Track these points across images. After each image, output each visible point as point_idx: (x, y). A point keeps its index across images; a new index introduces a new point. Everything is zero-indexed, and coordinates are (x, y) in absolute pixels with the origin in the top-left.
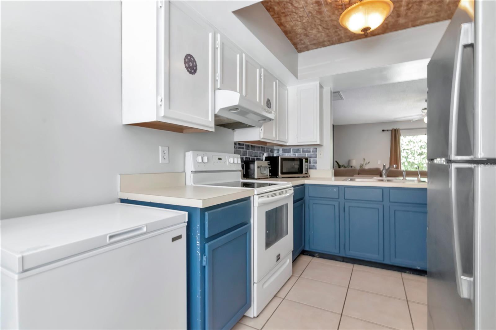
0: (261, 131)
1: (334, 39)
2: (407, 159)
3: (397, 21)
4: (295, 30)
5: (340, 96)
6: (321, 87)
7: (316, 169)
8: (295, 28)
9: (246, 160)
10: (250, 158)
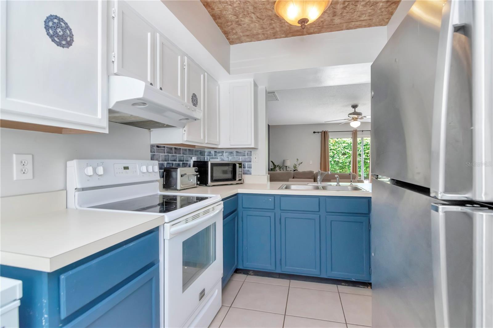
0: (184, 132)
1: (269, 32)
2: (333, 158)
3: (332, 20)
4: (225, 15)
5: (275, 96)
6: (255, 85)
7: (250, 174)
8: (224, 13)
9: (168, 167)
10: (173, 164)
